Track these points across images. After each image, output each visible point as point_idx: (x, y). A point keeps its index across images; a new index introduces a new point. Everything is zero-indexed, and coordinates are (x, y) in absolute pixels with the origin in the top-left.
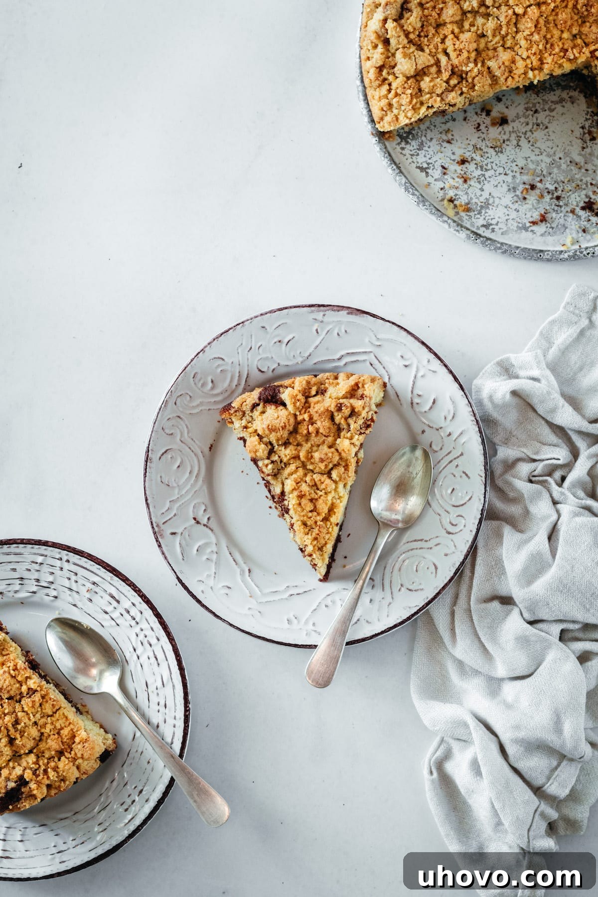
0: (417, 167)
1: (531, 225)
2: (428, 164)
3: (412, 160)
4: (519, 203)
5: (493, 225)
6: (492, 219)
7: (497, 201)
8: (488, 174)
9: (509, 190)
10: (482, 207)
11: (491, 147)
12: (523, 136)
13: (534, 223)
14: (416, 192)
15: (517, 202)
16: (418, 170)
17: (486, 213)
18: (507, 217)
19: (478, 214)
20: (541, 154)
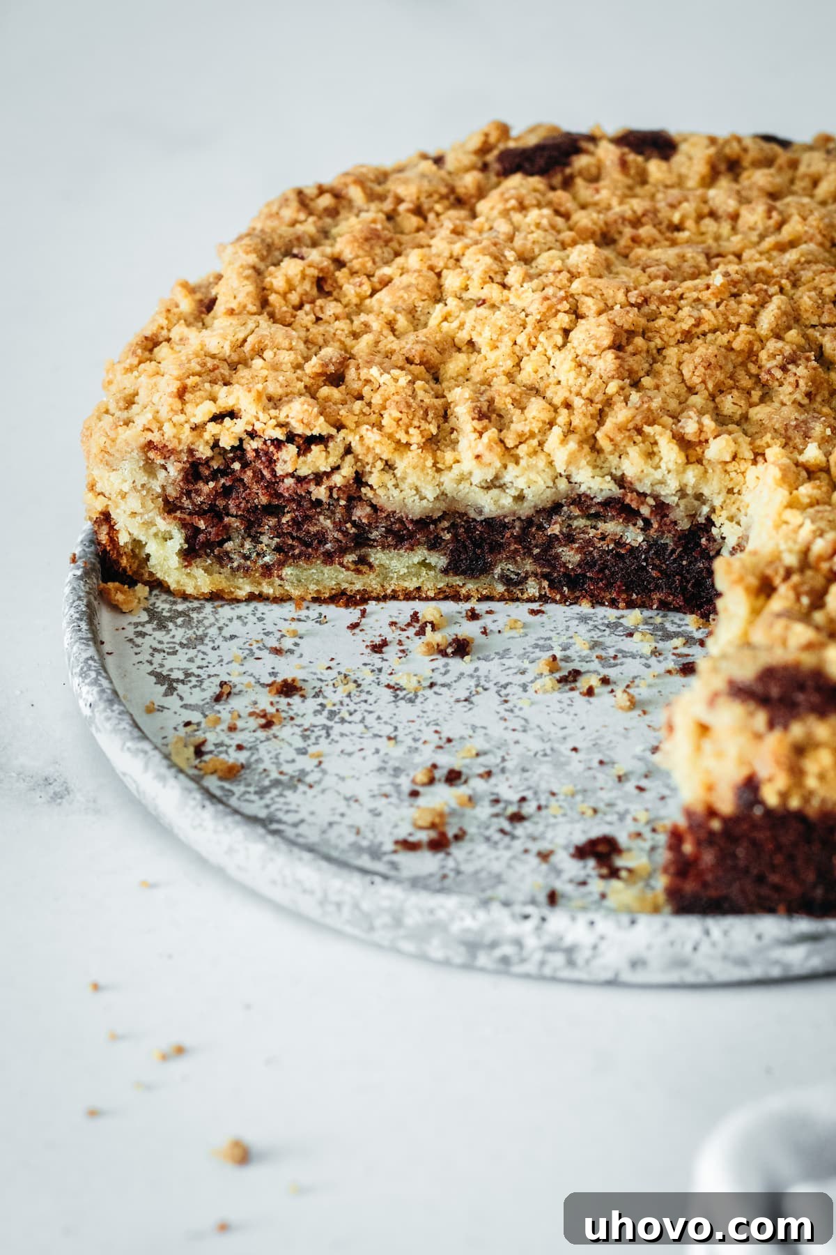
0: (152, 673)
1: (398, 847)
2: (187, 675)
3: (150, 658)
4: (394, 800)
5: (284, 823)
6: (288, 812)
7: (329, 781)
8: (337, 729)
9: (381, 770)
10: (276, 783)
11: (388, 686)
12: (494, 689)
13: (408, 846)
14: (105, 683)
15: (386, 796)
16: (153, 679)
17: (281, 795)
18: (337, 818)
19: (256, 793)
20: (525, 731)
